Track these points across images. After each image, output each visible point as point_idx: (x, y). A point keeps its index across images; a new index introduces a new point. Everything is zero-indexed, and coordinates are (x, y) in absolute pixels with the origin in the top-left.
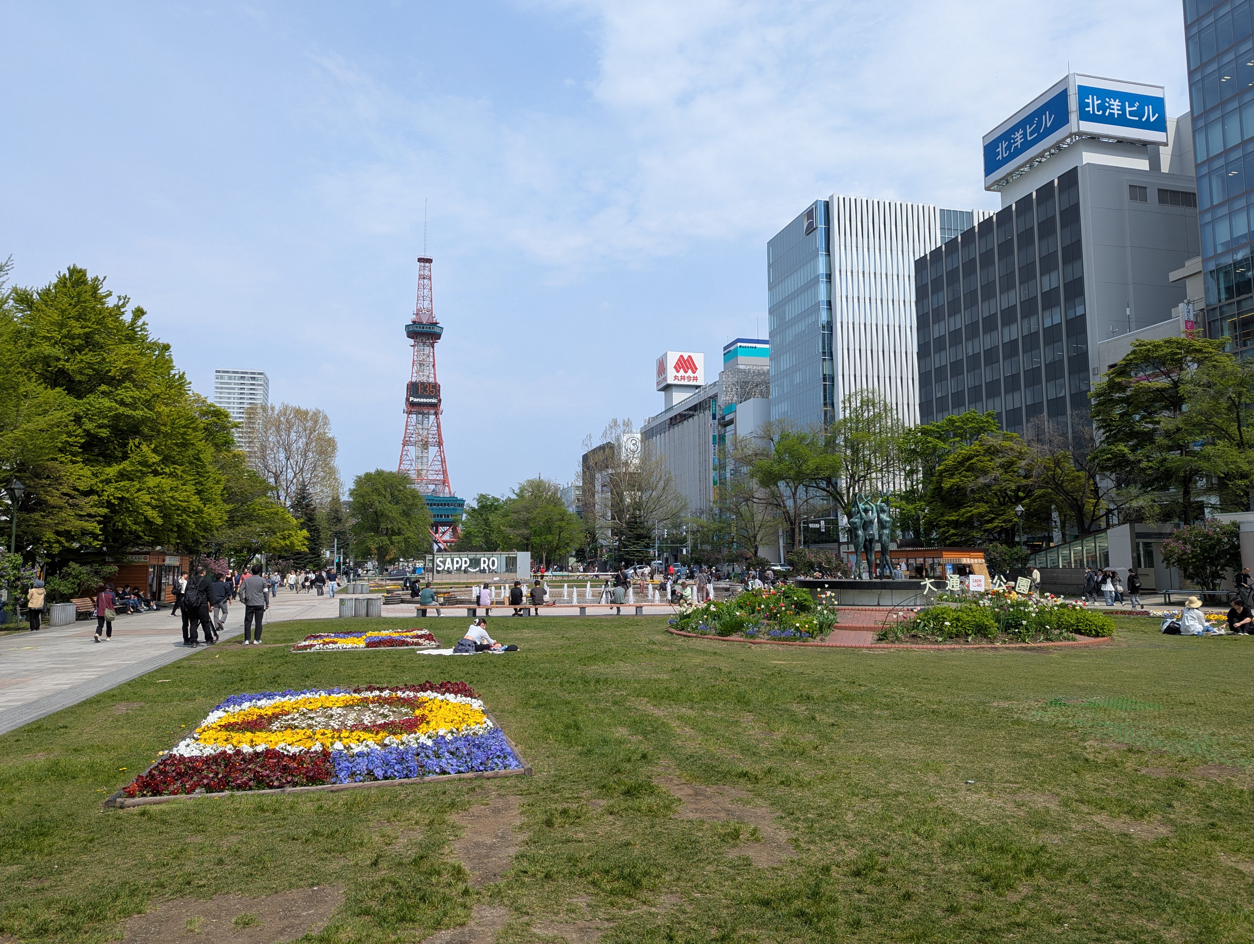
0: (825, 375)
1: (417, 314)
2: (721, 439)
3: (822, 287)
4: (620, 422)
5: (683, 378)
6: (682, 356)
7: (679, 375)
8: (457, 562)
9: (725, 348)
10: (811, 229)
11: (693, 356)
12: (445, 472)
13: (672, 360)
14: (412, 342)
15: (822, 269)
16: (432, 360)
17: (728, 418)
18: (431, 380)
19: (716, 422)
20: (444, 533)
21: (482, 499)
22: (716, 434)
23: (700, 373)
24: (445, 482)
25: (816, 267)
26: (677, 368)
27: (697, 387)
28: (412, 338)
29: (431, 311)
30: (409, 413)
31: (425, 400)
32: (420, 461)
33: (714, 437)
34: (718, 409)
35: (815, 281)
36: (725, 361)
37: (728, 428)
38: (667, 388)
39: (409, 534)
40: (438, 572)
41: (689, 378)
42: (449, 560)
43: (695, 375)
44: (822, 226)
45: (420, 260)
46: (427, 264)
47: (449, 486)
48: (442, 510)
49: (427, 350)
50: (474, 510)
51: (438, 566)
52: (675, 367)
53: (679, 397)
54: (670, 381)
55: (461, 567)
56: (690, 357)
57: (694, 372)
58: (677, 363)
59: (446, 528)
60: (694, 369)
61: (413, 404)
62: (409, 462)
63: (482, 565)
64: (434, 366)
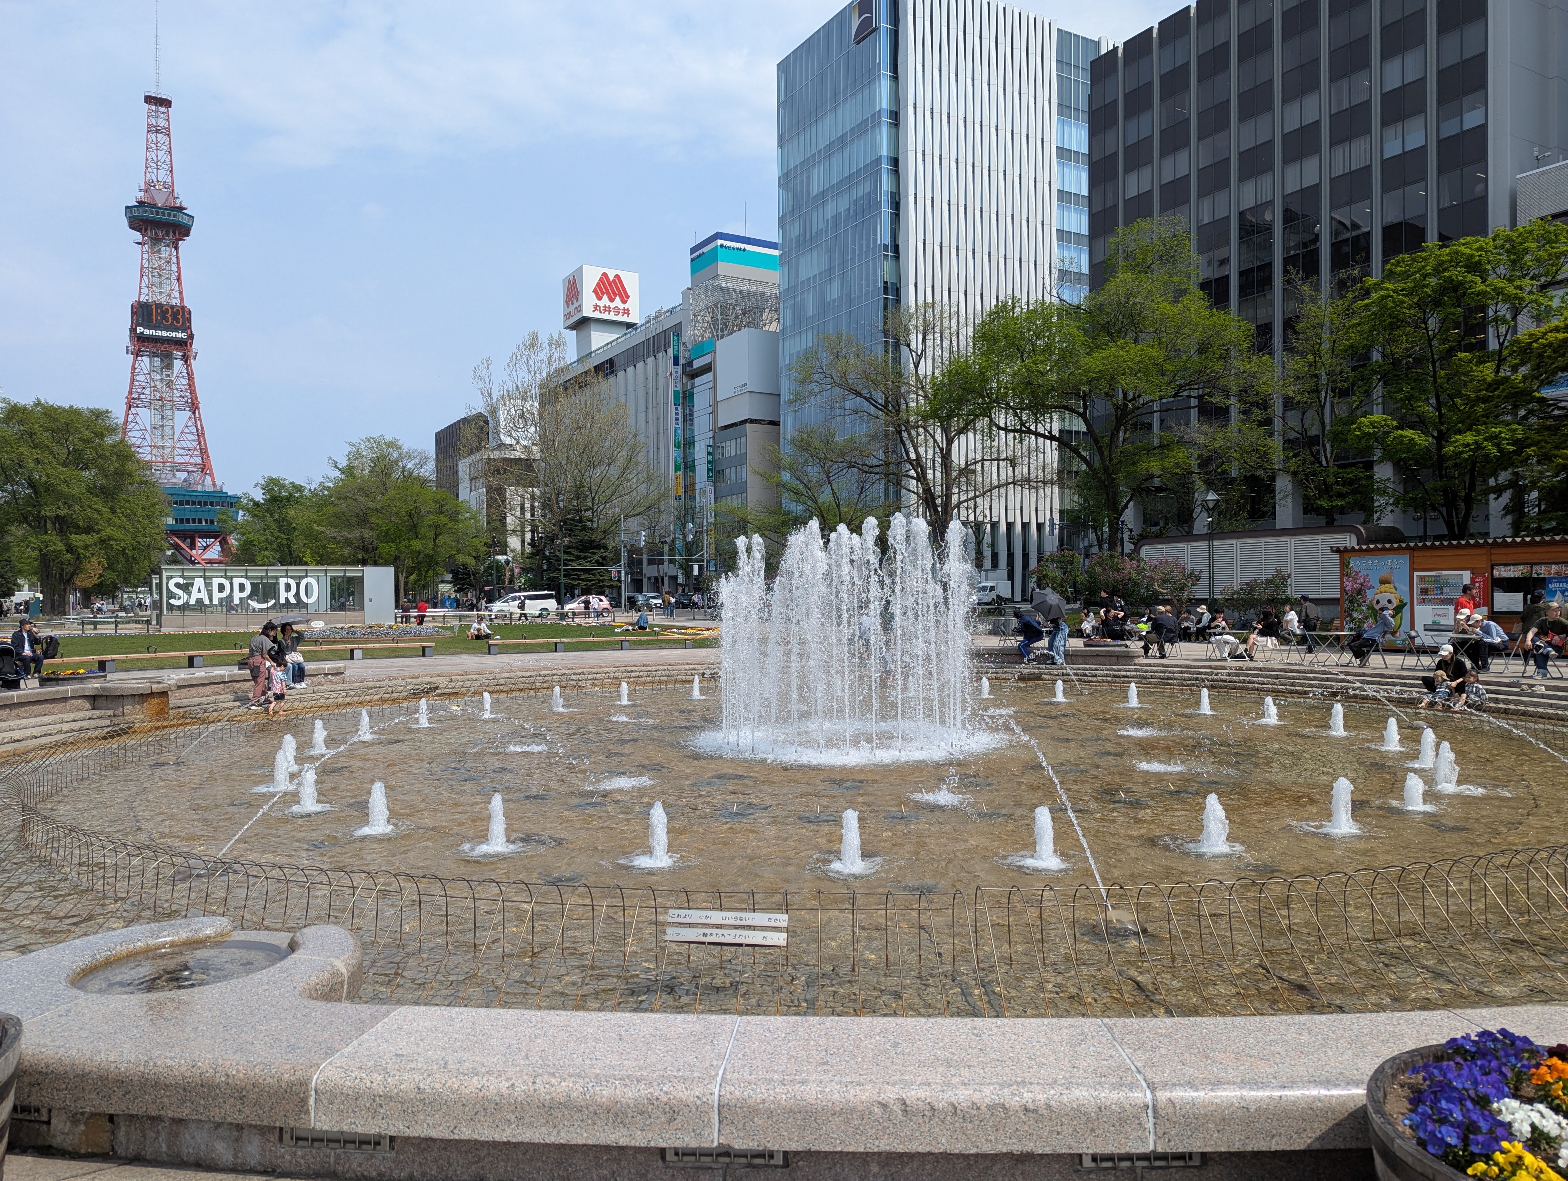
0: (886, 283)
1: (146, 191)
2: (686, 398)
3: (884, 133)
4: (543, 339)
5: (607, 309)
6: (605, 274)
7: (601, 303)
8: (221, 588)
9: (693, 250)
10: (866, 31)
11: (622, 274)
12: (204, 453)
13: (589, 282)
14: (138, 236)
15: (884, 102)
16: (174, 268)
17: (697, 364)
18: (175, 302)
19: (679, 369)
20: (205, 548)
21: (271, 485)
22: (679, 388)
23: (633, 304)
24: (205, 468)
25: (873, 98)
26: (598, 292)
27: (630, 326)
28: (139, 230)
29: (170, 188)
30: (137, 354)
31: (164, 334)
32: (158, 432)
33: (676, 393)
34: (682, 348)
35: (873, 120)
36: (693, 271)
37: (698, 381)
38: (582, 324)
39: (109, 531)
40: (171, 607)
41: (616, 309)
42: (199, 583)
43: (626, 306)
44: (885, 25)
45: (149, 99)
46: (162, 109)
47: (212, 475)
48: (202, 512)
49: (165, 251)
50: (257, 504)
51: (171, 595)
52: (595, 291)
53: (600, 339)
54: (588, 312)
55: (230, 597)
56: (617, 276)
57: (624, 302)
58: (598, 285)
59: (209, 541)
60: (625, 298)
61: (142, 339)
62: (138, 434)
63: (283, 596)
64: (179, 279)
